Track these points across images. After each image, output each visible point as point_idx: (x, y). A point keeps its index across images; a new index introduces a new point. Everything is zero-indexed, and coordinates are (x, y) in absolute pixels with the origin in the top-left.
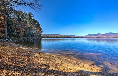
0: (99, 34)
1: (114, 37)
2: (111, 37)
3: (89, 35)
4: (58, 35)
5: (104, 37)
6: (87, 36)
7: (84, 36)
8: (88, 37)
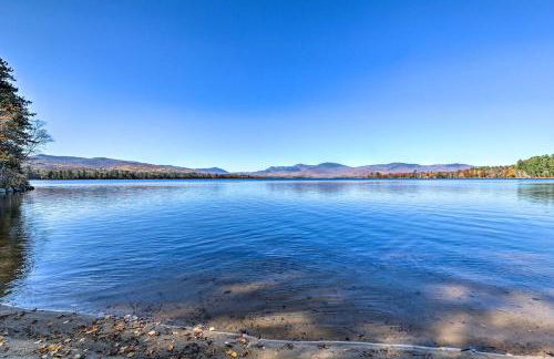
0: (301, 165)
1: (338, 176)
2: (331, 176)
3: (273, 168)
4: (135, 164)
5: (315, 176)
6: (268, 171)
7: (258, 172)
8: (270, 175)
